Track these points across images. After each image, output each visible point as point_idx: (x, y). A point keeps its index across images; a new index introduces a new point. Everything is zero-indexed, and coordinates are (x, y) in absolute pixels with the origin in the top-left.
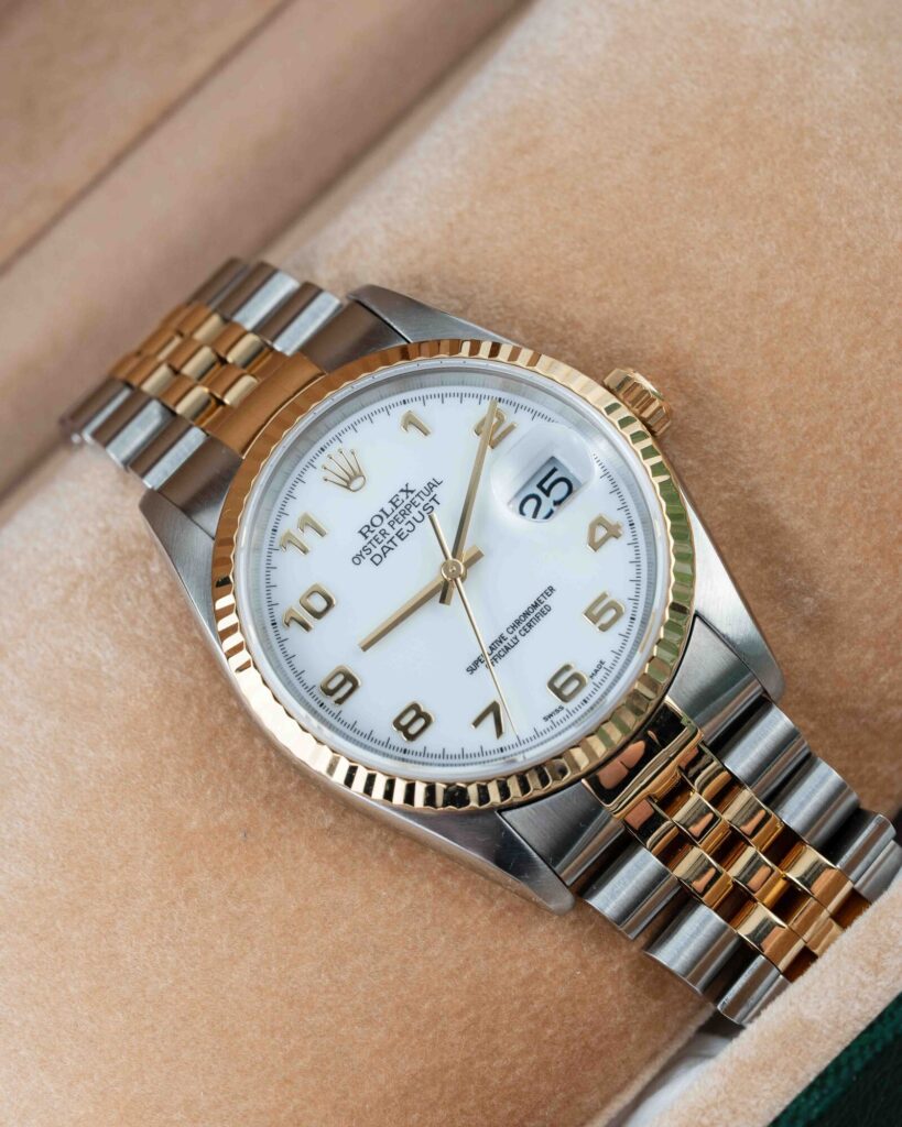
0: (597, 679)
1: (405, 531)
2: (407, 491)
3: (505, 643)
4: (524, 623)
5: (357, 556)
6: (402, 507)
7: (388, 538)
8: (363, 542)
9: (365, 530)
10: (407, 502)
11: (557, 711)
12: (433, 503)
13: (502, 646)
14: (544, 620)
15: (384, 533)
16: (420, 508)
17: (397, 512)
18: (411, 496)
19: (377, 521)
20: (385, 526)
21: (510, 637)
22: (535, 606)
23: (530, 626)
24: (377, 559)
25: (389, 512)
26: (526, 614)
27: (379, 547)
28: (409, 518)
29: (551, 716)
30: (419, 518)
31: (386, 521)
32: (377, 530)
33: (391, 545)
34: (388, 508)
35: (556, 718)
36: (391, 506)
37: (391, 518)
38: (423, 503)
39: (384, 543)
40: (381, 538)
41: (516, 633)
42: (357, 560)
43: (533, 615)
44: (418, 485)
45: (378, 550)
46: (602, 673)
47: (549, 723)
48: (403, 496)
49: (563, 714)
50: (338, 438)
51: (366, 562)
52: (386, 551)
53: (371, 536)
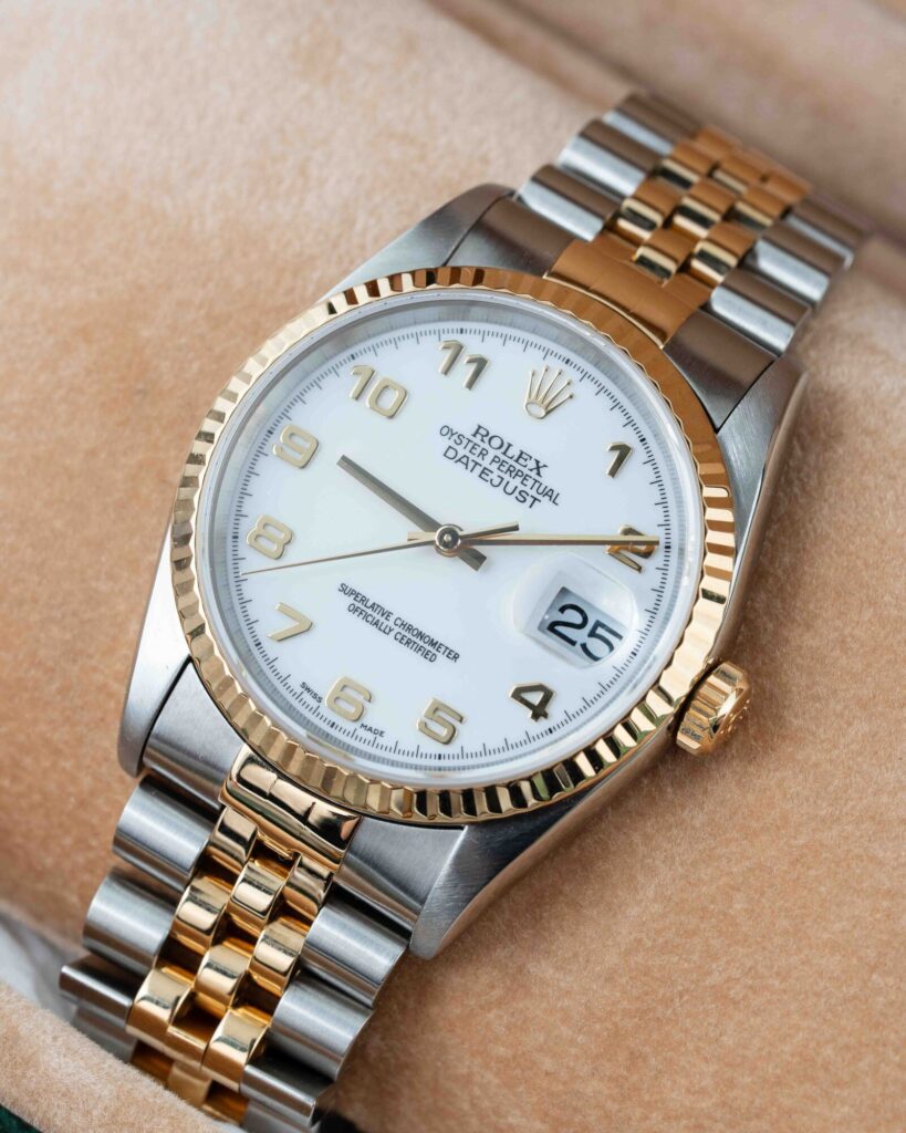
0: (362, 733)
1: (491, 476)
2: (538, 468)
3: (382, 619)
4: (409, 636)
5: (450, 430)
6: (518, 467)
7: (479, 460)
8: (468, 434)
9: (482, 432)
10: (526, 471)
11: (315, 696)
12: (530, 500)
13: (378, 617)
14: (418, 657)
15: (483, 454)
16: (521, 487)
17: (511, 462)
18: (533, 474)
19: (496, 443)
20: (492, 453)
21: (391, 624)
22: (433, 643)
23: (408, 643)
24: (451, 453)
25: (510, 453)
26: (421, 635)
27: (466, 452)
28: (507, 477)
29: (308, 690)
30: (509, 489)
31: (499, 453)
32: (486, 446)
33: (471, 465)
34: (514, 452)
35: (307, 697)
36: (517, 454)
37: (503, 458)
38: (527, 489)
39: (472, 457)
40: (477, 451)
41: (397, 629)
42: (447, 431)
43: (421, 643)
44: (548, 479)
45: (462, 452)
46: (369, 736)
47: (299, 690)
48: (532, 464)
49: (313, 703)
50: (585, 375)
51: (446, 442)
52: (463, 461)
53: (477, 440)
